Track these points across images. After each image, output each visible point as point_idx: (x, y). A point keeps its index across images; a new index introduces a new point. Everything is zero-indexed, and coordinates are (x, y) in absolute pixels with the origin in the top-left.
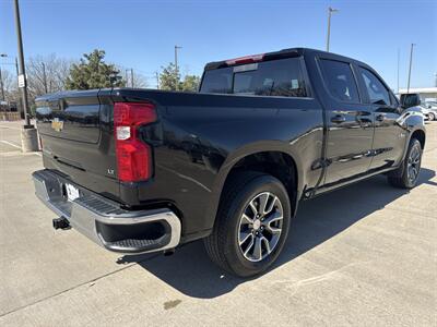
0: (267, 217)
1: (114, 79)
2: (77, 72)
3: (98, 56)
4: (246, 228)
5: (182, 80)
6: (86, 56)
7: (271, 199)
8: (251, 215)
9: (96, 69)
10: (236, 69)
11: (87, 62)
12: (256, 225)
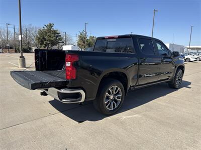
0: (116, 95)
1: (58, 36)
2: (41, 33)
3: (51, 26)
4: (108, 98)
5: (88, 38)
6: (45, 26)
7: (117, 88)
8: (110, 93)
9: (50, 32)
10: (108, 40)
11: (46, 28)
12: (112, 97)
